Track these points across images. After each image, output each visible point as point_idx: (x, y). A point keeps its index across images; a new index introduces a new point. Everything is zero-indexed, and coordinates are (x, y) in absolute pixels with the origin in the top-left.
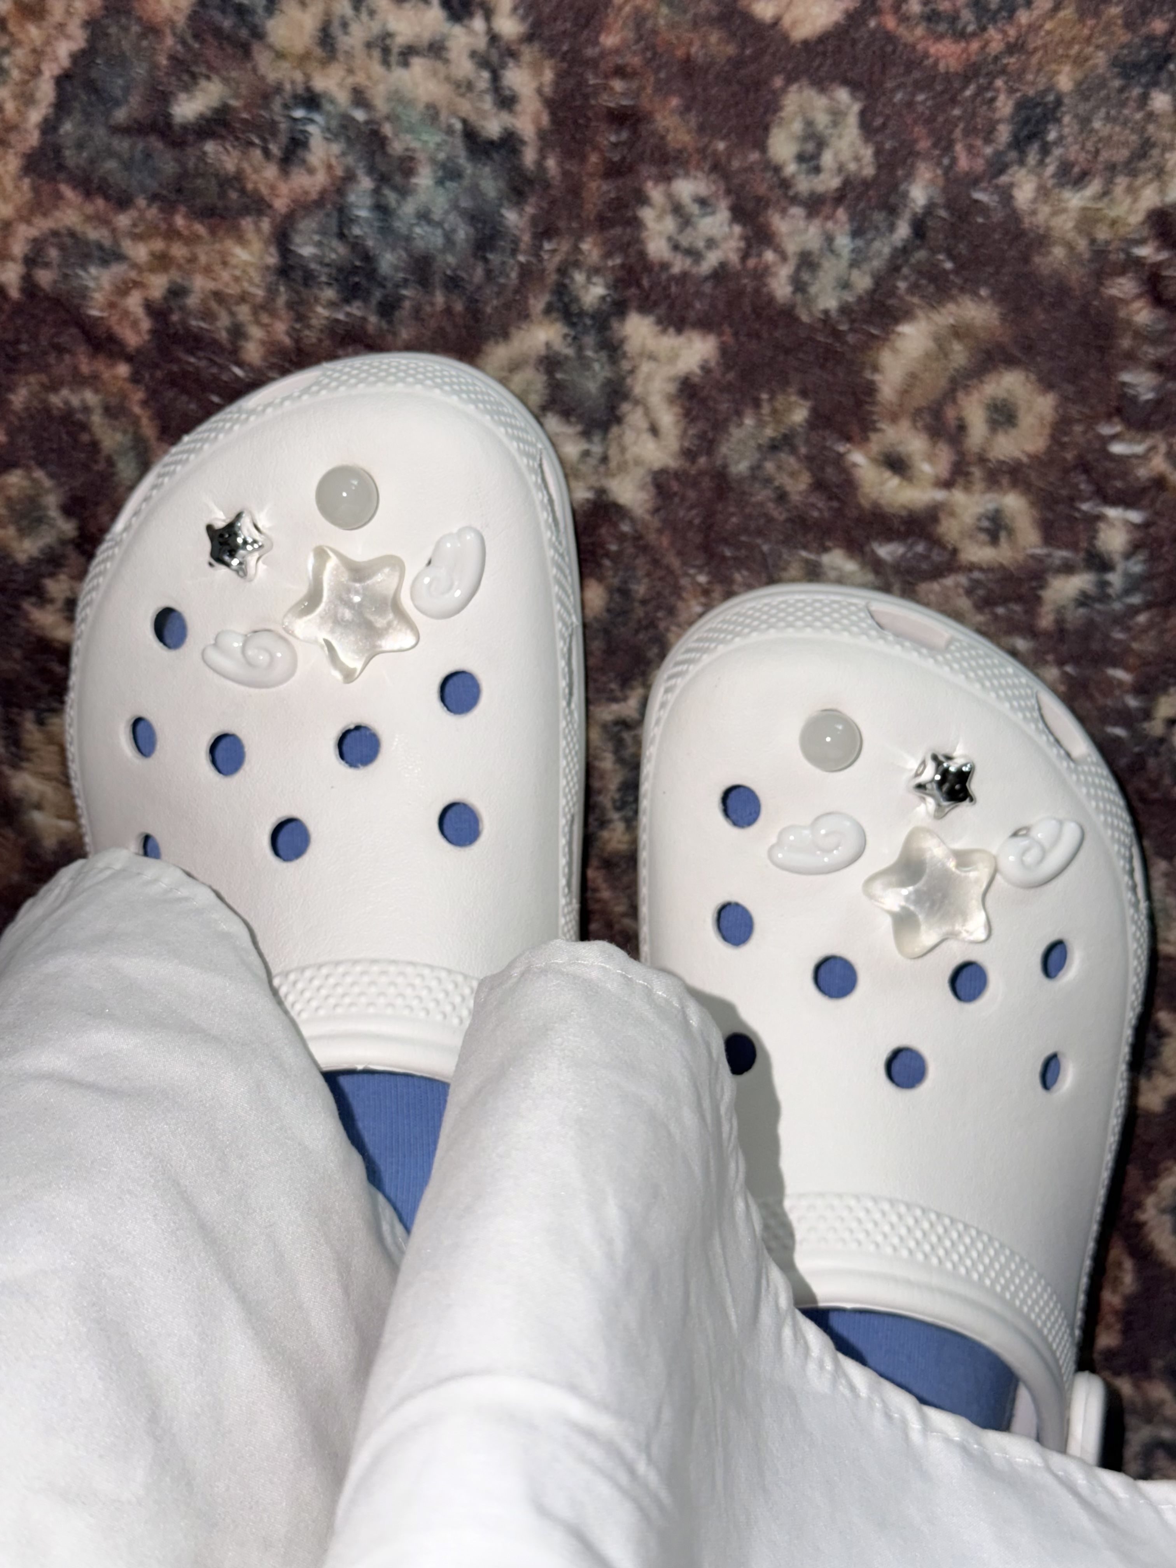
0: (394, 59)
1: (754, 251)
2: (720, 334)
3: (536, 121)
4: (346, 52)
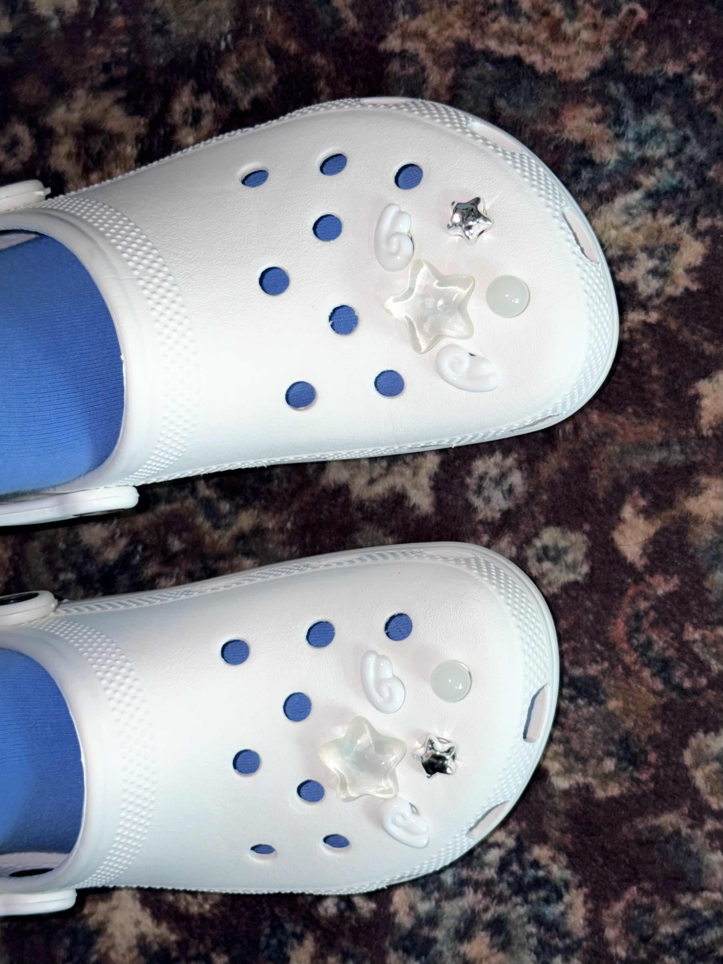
1: (486, 527)
2: (435, 514)
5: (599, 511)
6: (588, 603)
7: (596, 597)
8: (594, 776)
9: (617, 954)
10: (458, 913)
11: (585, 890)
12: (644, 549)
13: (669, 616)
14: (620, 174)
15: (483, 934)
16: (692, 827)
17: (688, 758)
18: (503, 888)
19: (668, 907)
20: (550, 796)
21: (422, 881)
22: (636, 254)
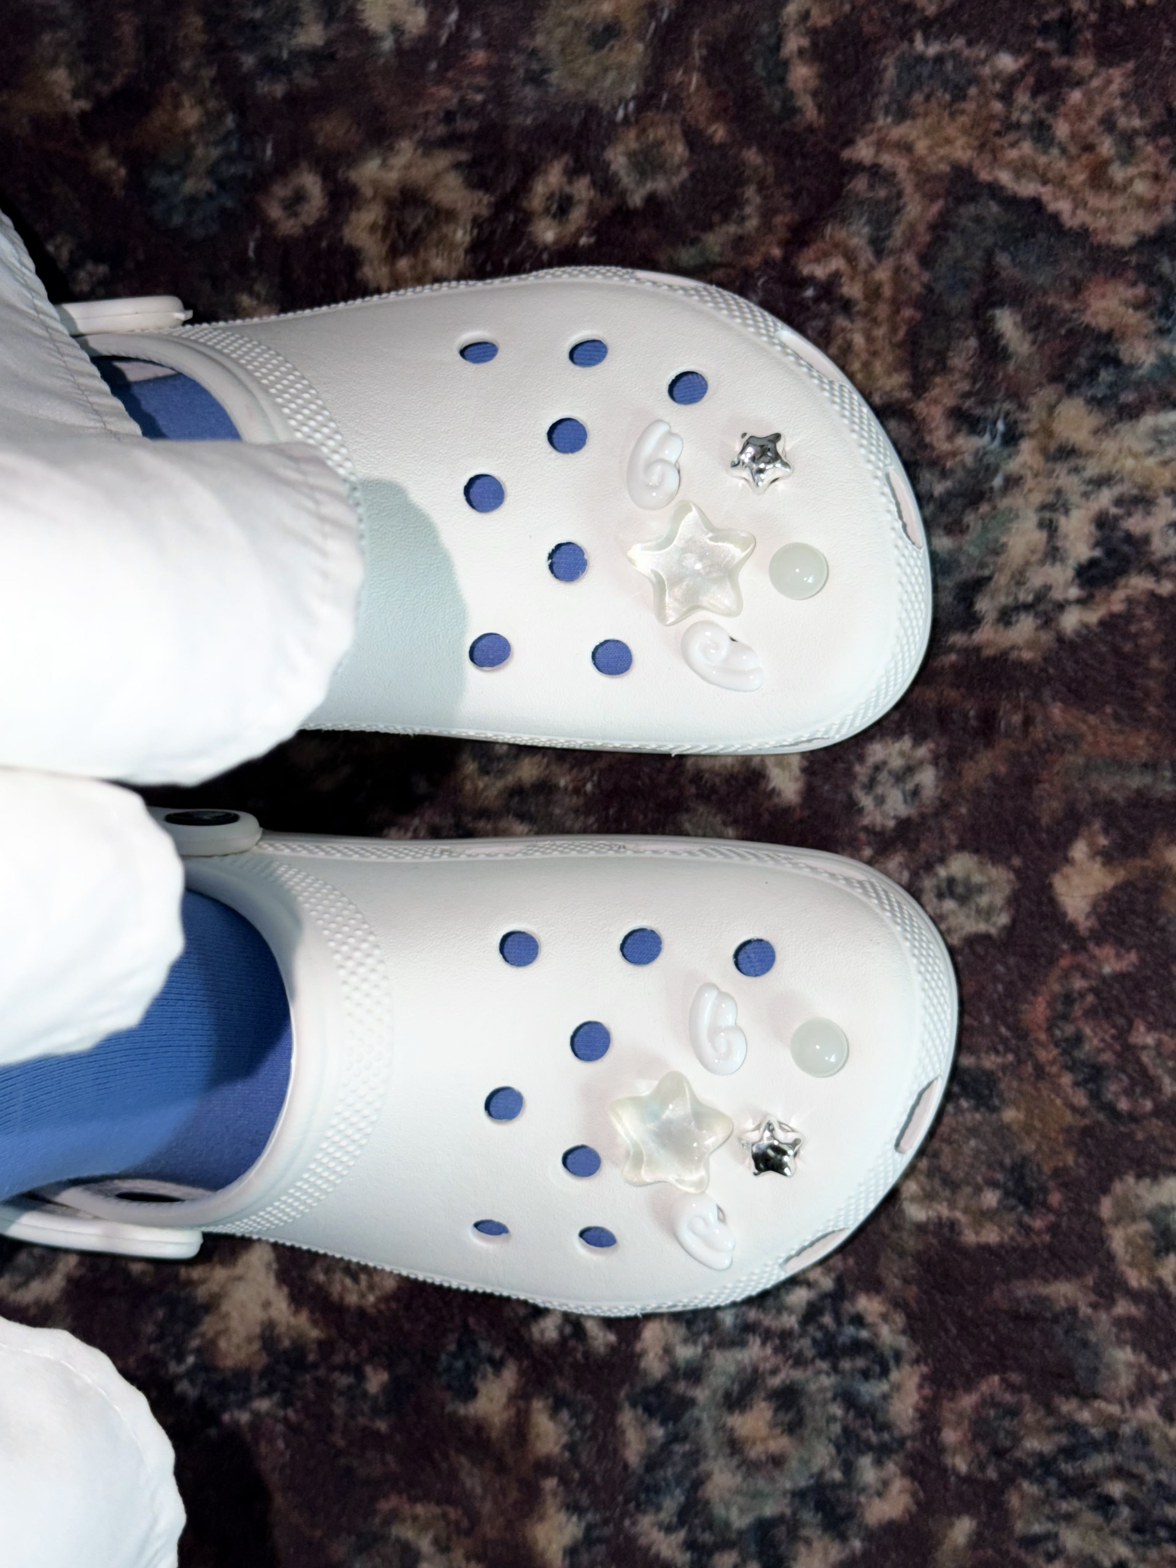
0: (1047, 515)
1: (872, 837)
2: (802, 806)
3: (989, 643)
4: (1053, 471)
5: (1039, 844)
6: (1000, 968)
7: (1012, 961)
8: (966, 1211)
9: (954, 1467)
10: (732, 1369)
11: (924, 1369)
12: (1095, 906)
13: (1114, 1005)
14: (1155, 384)
15: (763, 1405)
16: (1095, 1306)
17: (1106, 1208)
18: (804, 1345)
19: (1041, 1412)
20: (895, 1227)
21: (690, 1316)
22: (1156, 497)
